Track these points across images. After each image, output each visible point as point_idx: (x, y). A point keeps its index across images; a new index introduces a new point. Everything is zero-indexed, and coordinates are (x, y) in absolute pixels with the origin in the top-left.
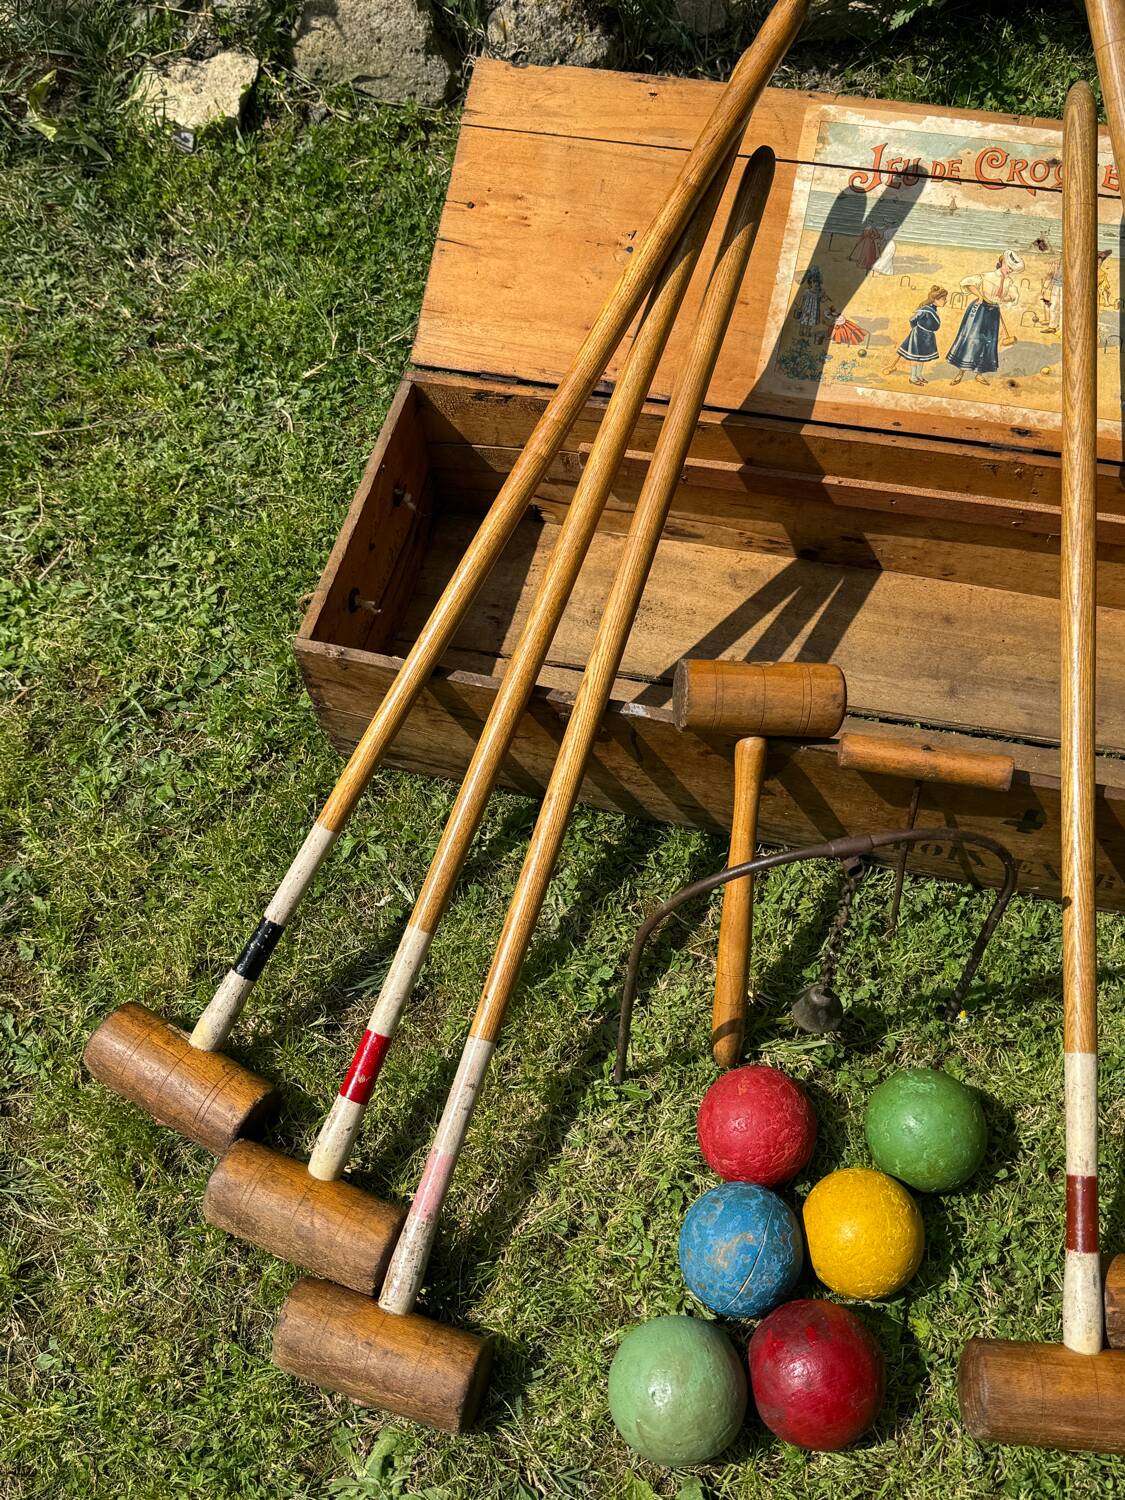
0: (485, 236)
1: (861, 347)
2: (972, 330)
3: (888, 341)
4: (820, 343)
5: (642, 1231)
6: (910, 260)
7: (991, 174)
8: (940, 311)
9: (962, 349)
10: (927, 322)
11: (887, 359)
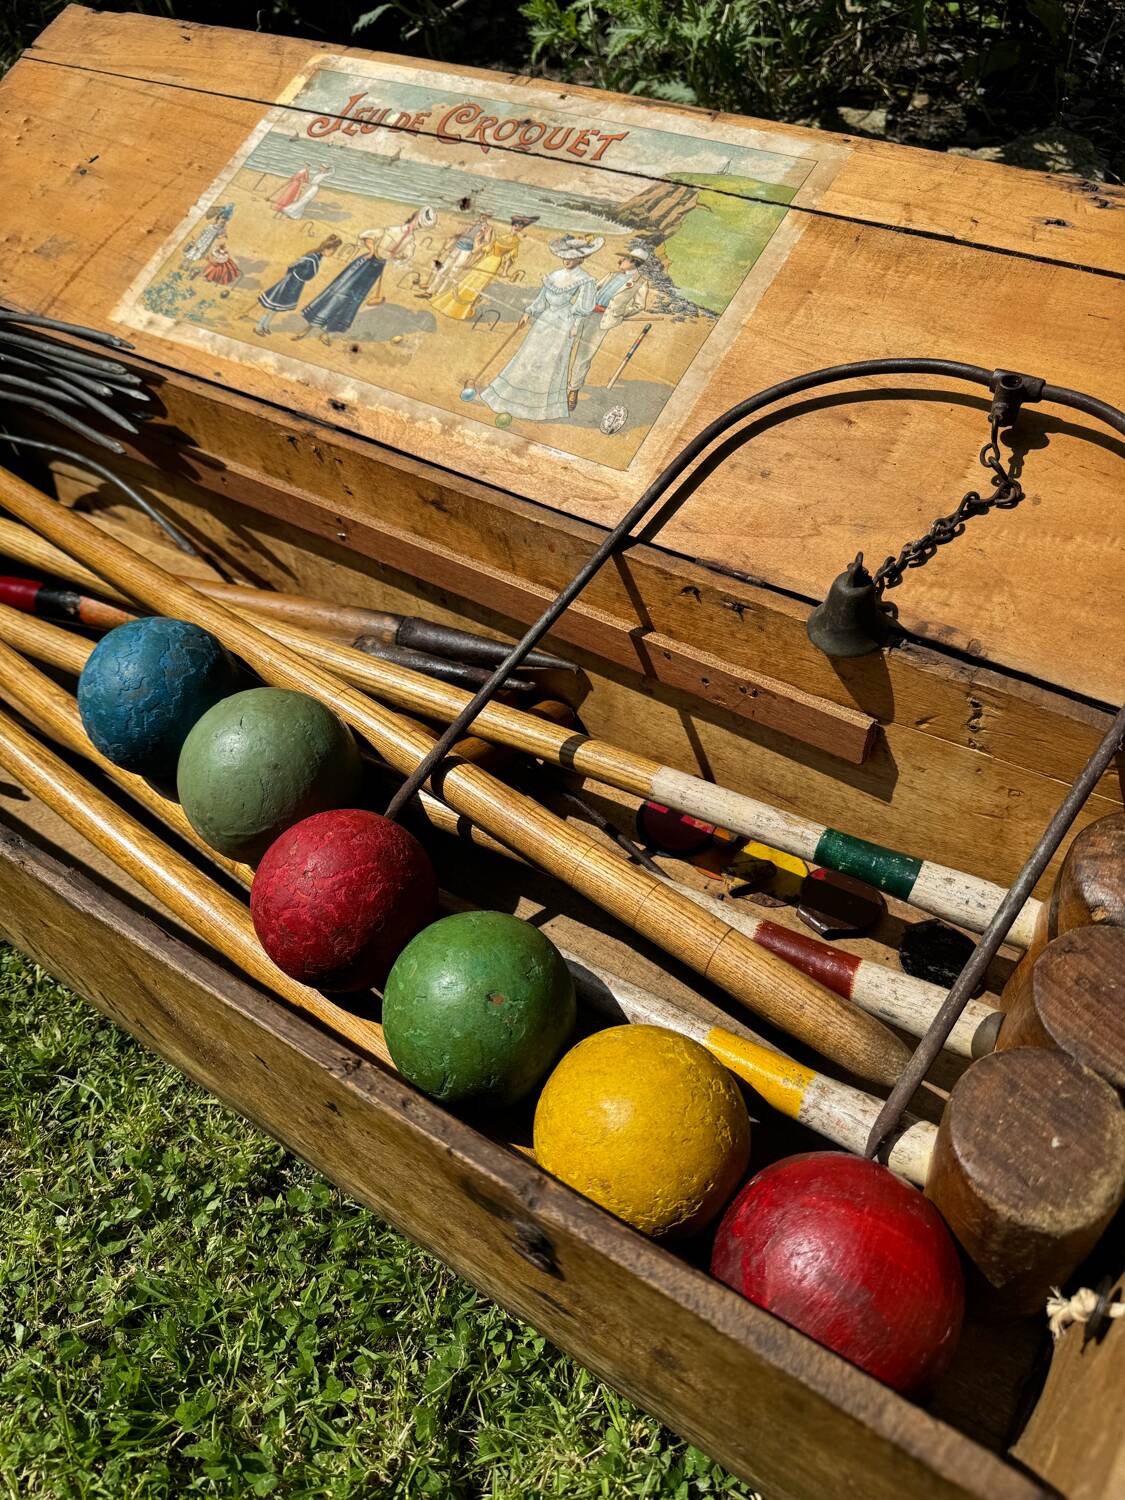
1: (227, 287)
2: (344, 285)
4: (192, 278)
8: (325, 262)
9: (324, 303)
10: (304, 271)
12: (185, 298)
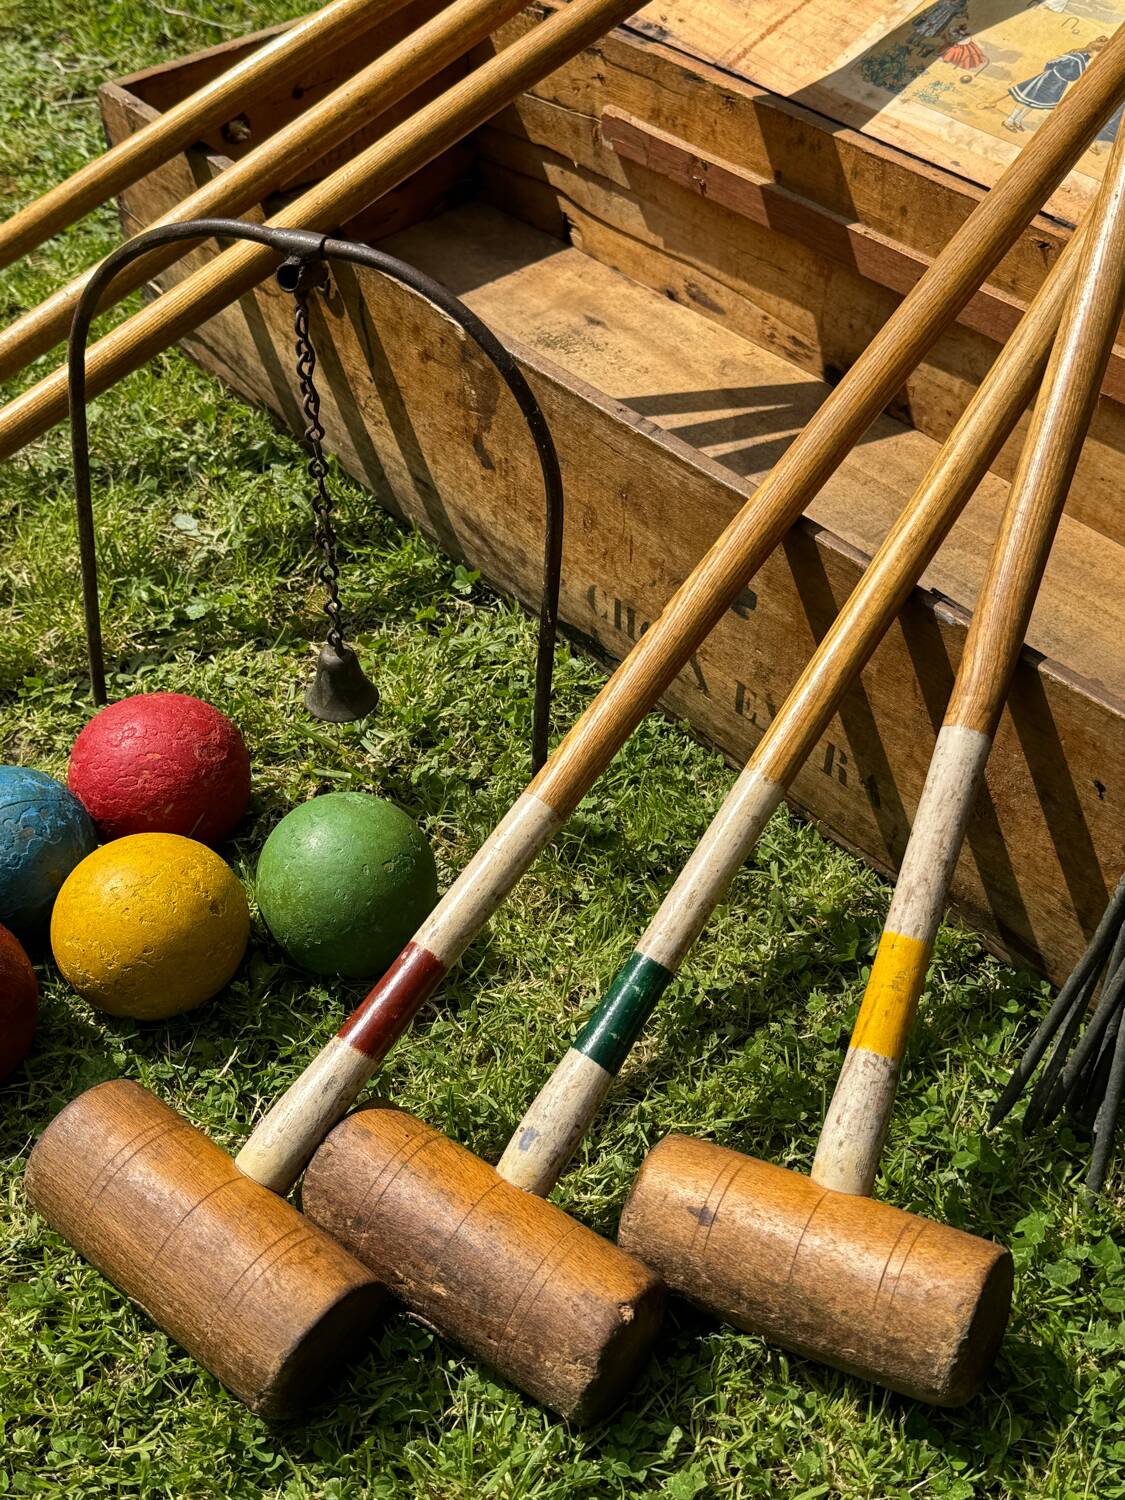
10: (1067, 70)
12: (915, 76)
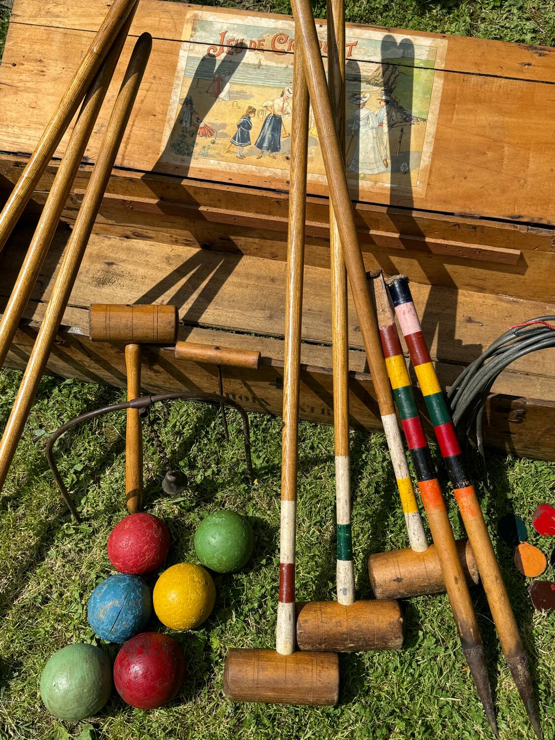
0: (21, 81)
1: (212, 139)
2: (268, 130)
3: (225, 135)
4: (192, 136)
5: (79, 600)
6: (237, 92)
7: (279, 47)
8: (252, 120)
9: (263, 139)
10: (245, 125)
11: (225, 145)
12: (193, 146)
